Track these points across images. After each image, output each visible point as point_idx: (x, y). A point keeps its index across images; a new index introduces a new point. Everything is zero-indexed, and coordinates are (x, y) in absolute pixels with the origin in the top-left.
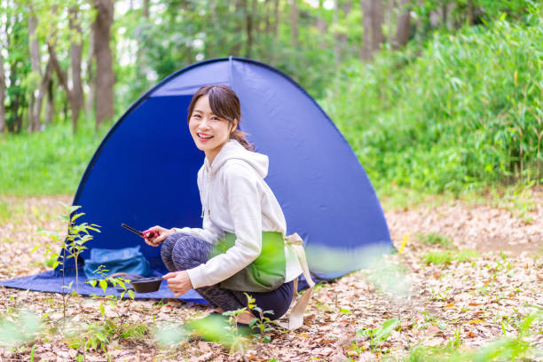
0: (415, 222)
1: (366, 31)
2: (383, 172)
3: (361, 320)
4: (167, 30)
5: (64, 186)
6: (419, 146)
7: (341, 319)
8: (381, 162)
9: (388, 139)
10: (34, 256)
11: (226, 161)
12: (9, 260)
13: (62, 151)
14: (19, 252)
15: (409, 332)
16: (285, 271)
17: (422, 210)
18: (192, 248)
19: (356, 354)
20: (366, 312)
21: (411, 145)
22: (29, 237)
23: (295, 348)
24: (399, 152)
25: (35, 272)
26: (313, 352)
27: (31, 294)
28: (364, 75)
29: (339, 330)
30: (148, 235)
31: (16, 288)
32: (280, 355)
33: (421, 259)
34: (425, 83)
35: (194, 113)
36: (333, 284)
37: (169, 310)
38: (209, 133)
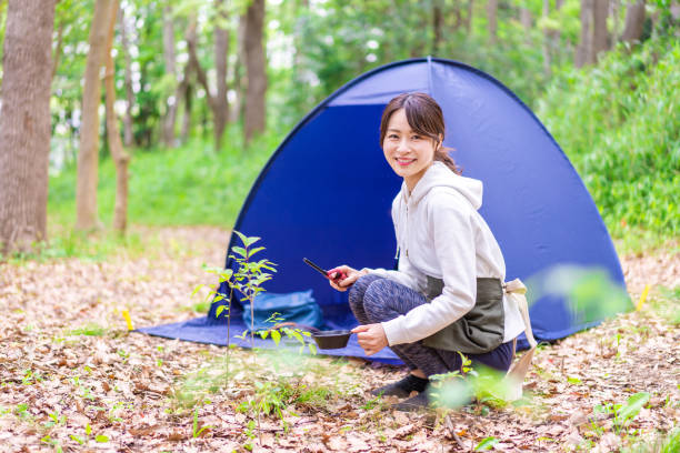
0: (653, 272)
1: (586, 26)
2: (610, 206)
3: (596, 393)
4: (333, 24)
5: (206, 215)
6: (658, 174)
7: (570, 390)
8: (608, 194)
9: (616, 165)
10: (178, 299)
11: (431, 189)
12: (148, 302)
13: (203, 171)
14: (159, 293)
15: (662, 411)
16: (503, 327)
17: (661, 257)
18: (390, 294)
19: (595, 434)
20: (601, 383)
21: (647, 172)
22: (169, 276)
23: (515, 425)
24: (632, 181)
25: (182, 318)
26: (539, 430)
27: (180, 344)
28: (590, 83)
29: (570, 405)
30: (334, 275)
31: (163, 337)
32: (497, 433)
33: (668, 319)
34: (669, 94)
35: (389, 133)
36: (555, 347)
37: (351, 370)
38: (411, 157)
